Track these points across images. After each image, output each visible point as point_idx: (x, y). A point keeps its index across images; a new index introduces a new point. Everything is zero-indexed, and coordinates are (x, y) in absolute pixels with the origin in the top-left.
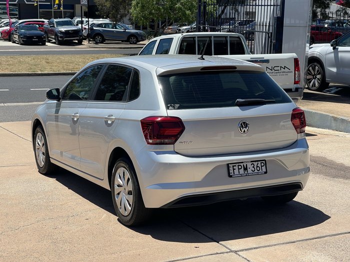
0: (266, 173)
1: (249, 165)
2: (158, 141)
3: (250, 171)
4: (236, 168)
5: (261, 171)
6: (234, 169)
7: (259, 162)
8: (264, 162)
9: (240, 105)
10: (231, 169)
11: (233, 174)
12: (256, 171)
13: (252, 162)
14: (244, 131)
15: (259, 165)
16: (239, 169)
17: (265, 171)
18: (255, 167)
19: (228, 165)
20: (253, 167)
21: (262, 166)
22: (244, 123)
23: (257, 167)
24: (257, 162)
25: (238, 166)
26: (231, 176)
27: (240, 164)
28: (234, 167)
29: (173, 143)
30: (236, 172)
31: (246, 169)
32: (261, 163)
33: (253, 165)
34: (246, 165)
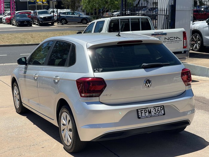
0: (164, 114)
1: (152, 110)
2: (88, 95)
3: (153, 114)
4: (143, 112)
5: (160, 113)
6: (141, 113)
7: (159, 107)
8: (162, 107)
9: (145, 68)
10: (140, 113)
11: (141, 116)
12: (157, 114)
13: (154, 107)
14: (148, 86)
15: (159, 109)
16: (145, 113)
17: (164, 113)
18: (157, 111)
19: (137, 110)
20: (155, 111)
21: (161, 110)
22: (148, 80)
23: (158, 110)
24: (158, 107)
25: (145, 110)
26: (139, 118)
27: (145, 109)
29: (99, 96)
30: (143, 115)
31: (150, 112)
33: (155, 109)
34: (150, 109)
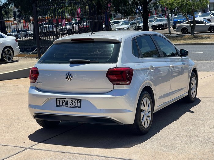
1: (70, 101)
3: (69, 104)
5: (76, 105)
6: (60, 102)
7: (77, 100)
8: (80, 100)
10: (58, 101)
11: (58, 105)
12: (73, 105)
13: (71, 99)
15: (76, 102)
16: (63, 102)
17: (79, 106)
18: (73, 103)
19: (57, 99)
20: (72, 102)
21: (78, 103)
22: (69, 74)
23: (74, 103)
24: (75, 100)
25: (63, 100)
26: (57, 106)
28: (60, 101)
29: (35, 82)
30: (61, 104)
31: (67, 103)
32: (78, 101)
33: (72, 101)
34: (68, 100)
